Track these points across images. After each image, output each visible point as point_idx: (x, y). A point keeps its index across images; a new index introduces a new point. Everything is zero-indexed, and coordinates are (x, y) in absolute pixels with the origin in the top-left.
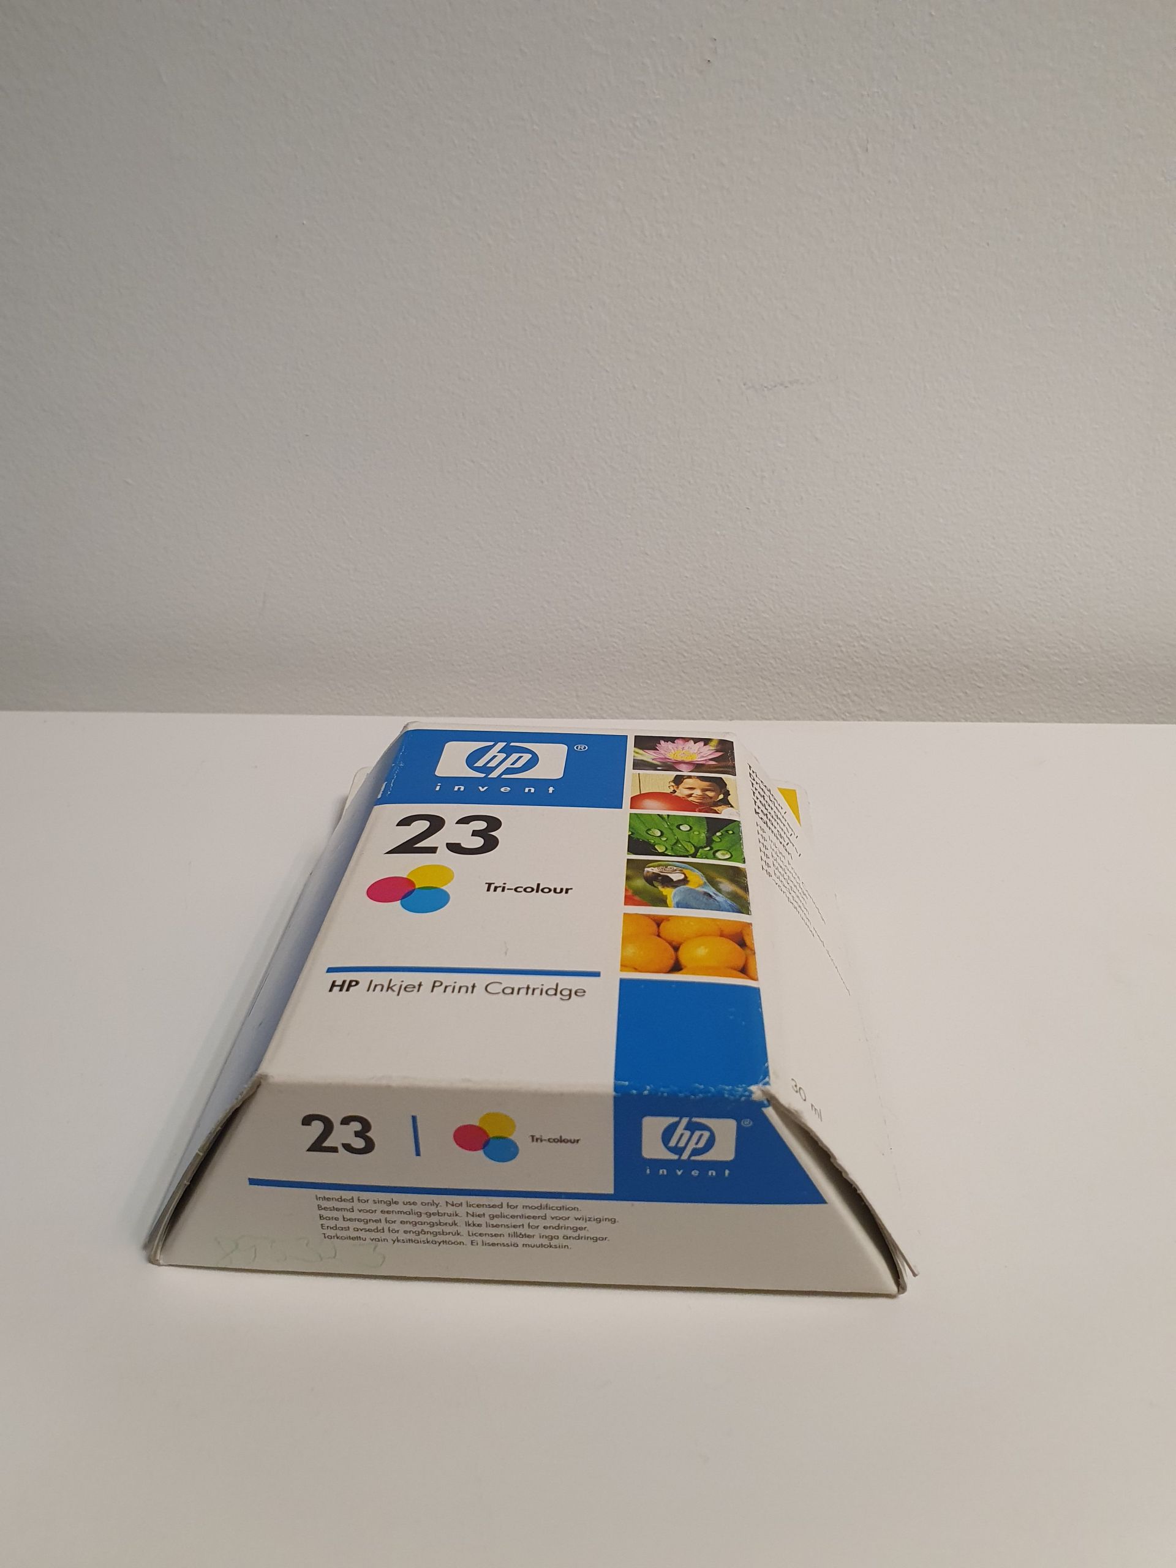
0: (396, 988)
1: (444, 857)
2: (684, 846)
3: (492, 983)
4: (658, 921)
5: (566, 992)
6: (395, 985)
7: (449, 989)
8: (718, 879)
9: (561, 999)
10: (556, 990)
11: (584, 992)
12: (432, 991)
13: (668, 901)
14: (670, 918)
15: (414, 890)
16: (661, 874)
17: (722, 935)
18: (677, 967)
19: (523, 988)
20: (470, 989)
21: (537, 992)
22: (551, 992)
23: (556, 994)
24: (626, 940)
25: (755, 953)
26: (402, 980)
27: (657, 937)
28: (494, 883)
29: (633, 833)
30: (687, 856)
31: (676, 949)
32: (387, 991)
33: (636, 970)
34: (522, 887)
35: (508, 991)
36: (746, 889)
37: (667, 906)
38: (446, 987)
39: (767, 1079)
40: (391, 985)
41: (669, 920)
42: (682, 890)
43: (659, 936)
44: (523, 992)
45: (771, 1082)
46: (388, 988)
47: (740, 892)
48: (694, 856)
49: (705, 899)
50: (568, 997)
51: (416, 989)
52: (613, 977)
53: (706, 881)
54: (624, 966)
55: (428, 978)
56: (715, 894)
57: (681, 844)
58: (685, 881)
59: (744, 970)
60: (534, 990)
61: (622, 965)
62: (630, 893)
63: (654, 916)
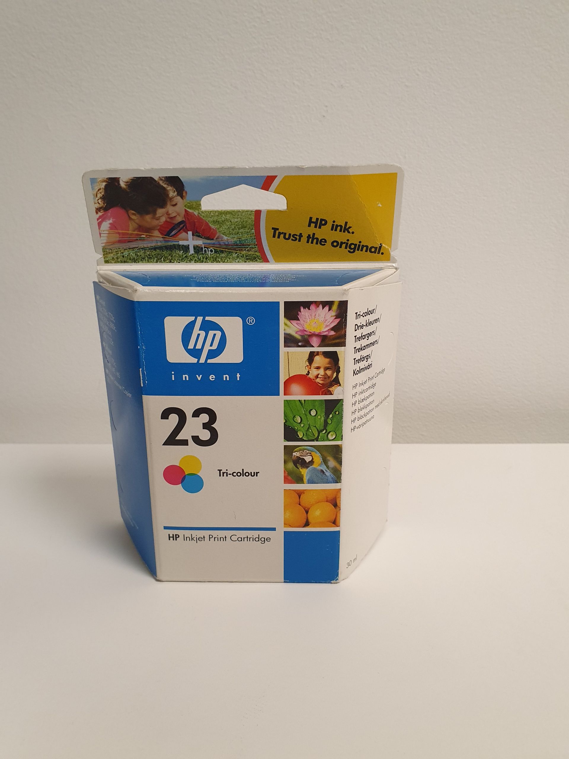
0: (195, 539)
1: (193, 447)
2: (312, 432)
3: (232, 535)
4: (299, 494)
5: (263, 539)
6: (194, 537)
7: (216, 539)
8: (328, 458)
9: (261, 543)
10: (259, 538)
11: (270, 539)
12: (210, 540)
13: (304, 479)
14: (305, 492)
15: (185, 476)
16: (301, 457)
17: (327, 501)
18: (307, 524)
19: (245, 538)
20: (224, 539)
21: (251, 539)
22: (257, 539)
23: (259, 541)
24: (286, 507)
25: (340, 510)
26: (196, 535)
27: (299, 505)
28: (222, 470)
29: (286, 422)
30: (313, 440)
31: (307, 512)
32: (192, 540)
33: (290, 526)
34: (235, 472)
35: (240, 539)
36: (340, 463)
37: (304, 484)
38: (215, 538)
39: (337, 578)
40: (193, 538)
41: (304, 493)
42: (311, 469)
43: (300, 504)
44: (246, 539)
45: (339, 579)
46: (192, 539)
47: (338, 466)
48: (317, 440)
49: (320, 475)
50: (263, 542)
51: (203, 539)
52: (281, 529)
53: (322, 461)
54: (286, 524)
55: (206, 533)
56: (326, 470)
57: (311, 430)
58: (312, 462)
59: (335, 522)
60: (250, 538)
61: (284, 524)
62: (286, 475)
63: (298, 490)
